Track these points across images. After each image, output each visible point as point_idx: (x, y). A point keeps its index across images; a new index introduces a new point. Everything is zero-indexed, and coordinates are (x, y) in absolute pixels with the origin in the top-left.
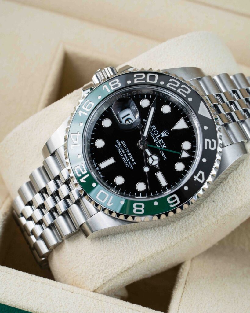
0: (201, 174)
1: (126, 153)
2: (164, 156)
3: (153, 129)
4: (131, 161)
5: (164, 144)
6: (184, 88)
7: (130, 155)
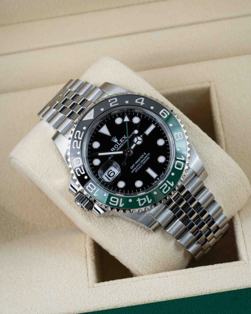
0: (138, 101)
1: (139, 162)
2: (132, 135)
3: (114, 149)
4: (144, 157)
5: (123, 137)
6: (77, 136)
7: (140, 159)
